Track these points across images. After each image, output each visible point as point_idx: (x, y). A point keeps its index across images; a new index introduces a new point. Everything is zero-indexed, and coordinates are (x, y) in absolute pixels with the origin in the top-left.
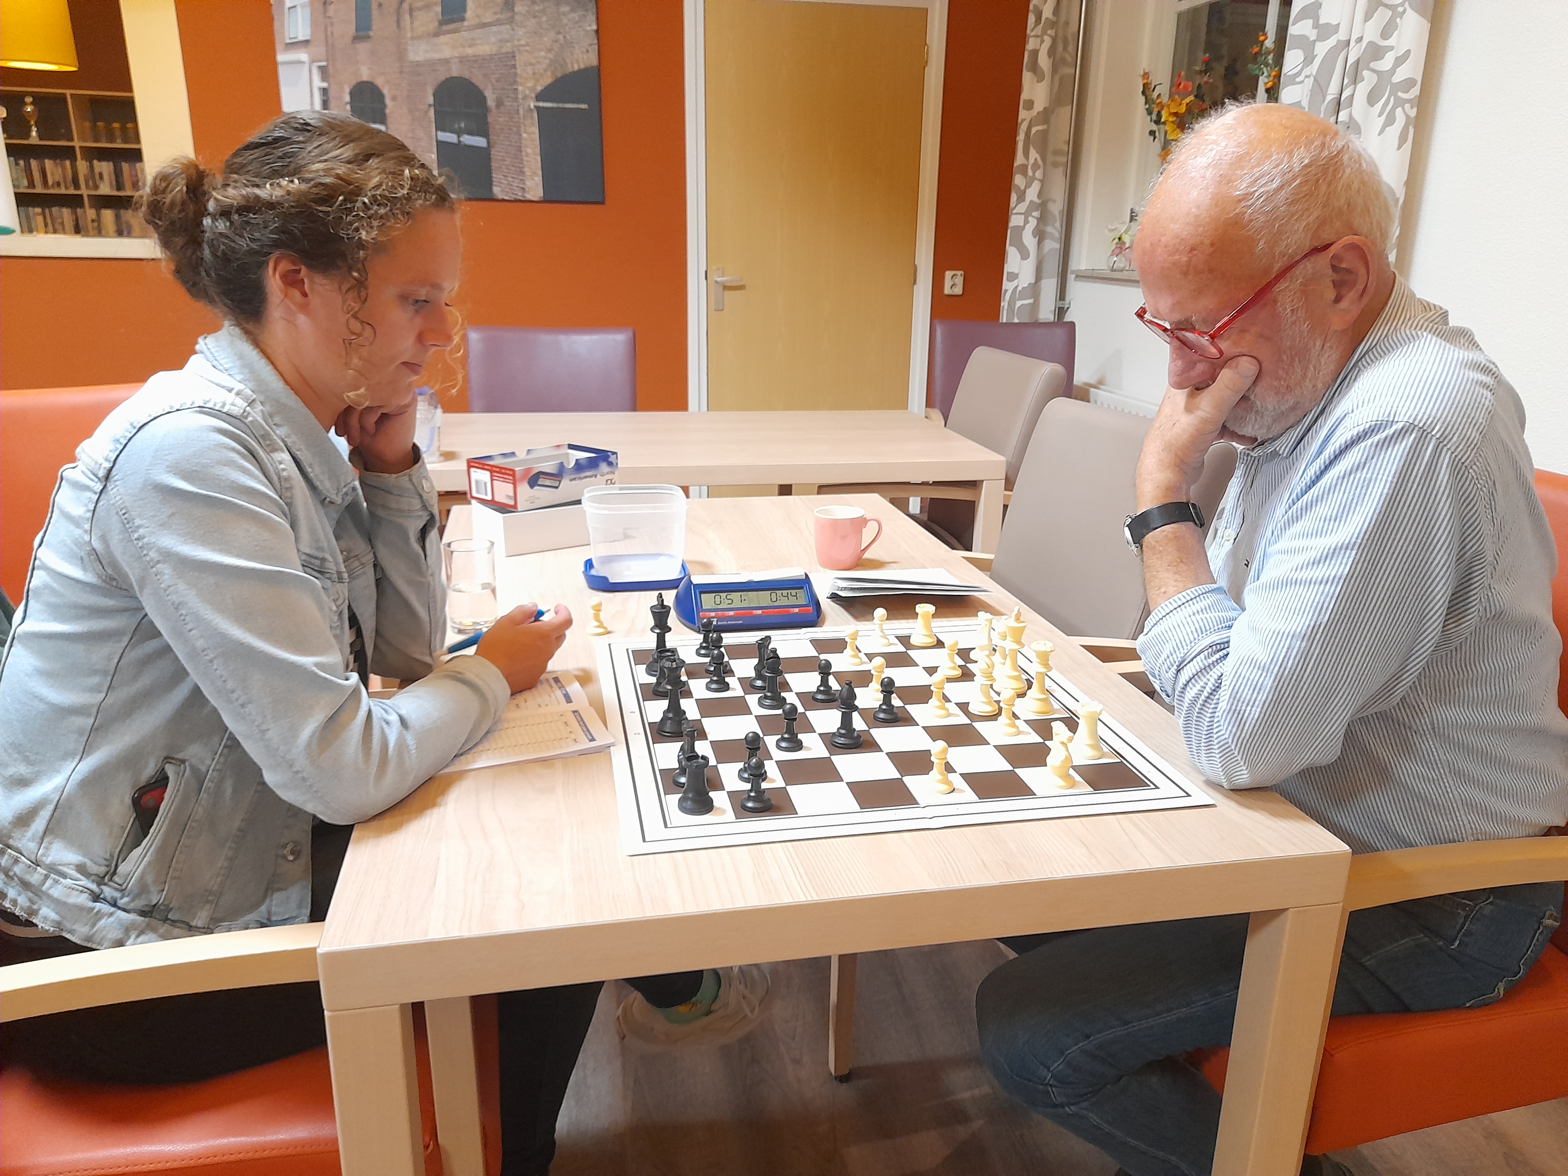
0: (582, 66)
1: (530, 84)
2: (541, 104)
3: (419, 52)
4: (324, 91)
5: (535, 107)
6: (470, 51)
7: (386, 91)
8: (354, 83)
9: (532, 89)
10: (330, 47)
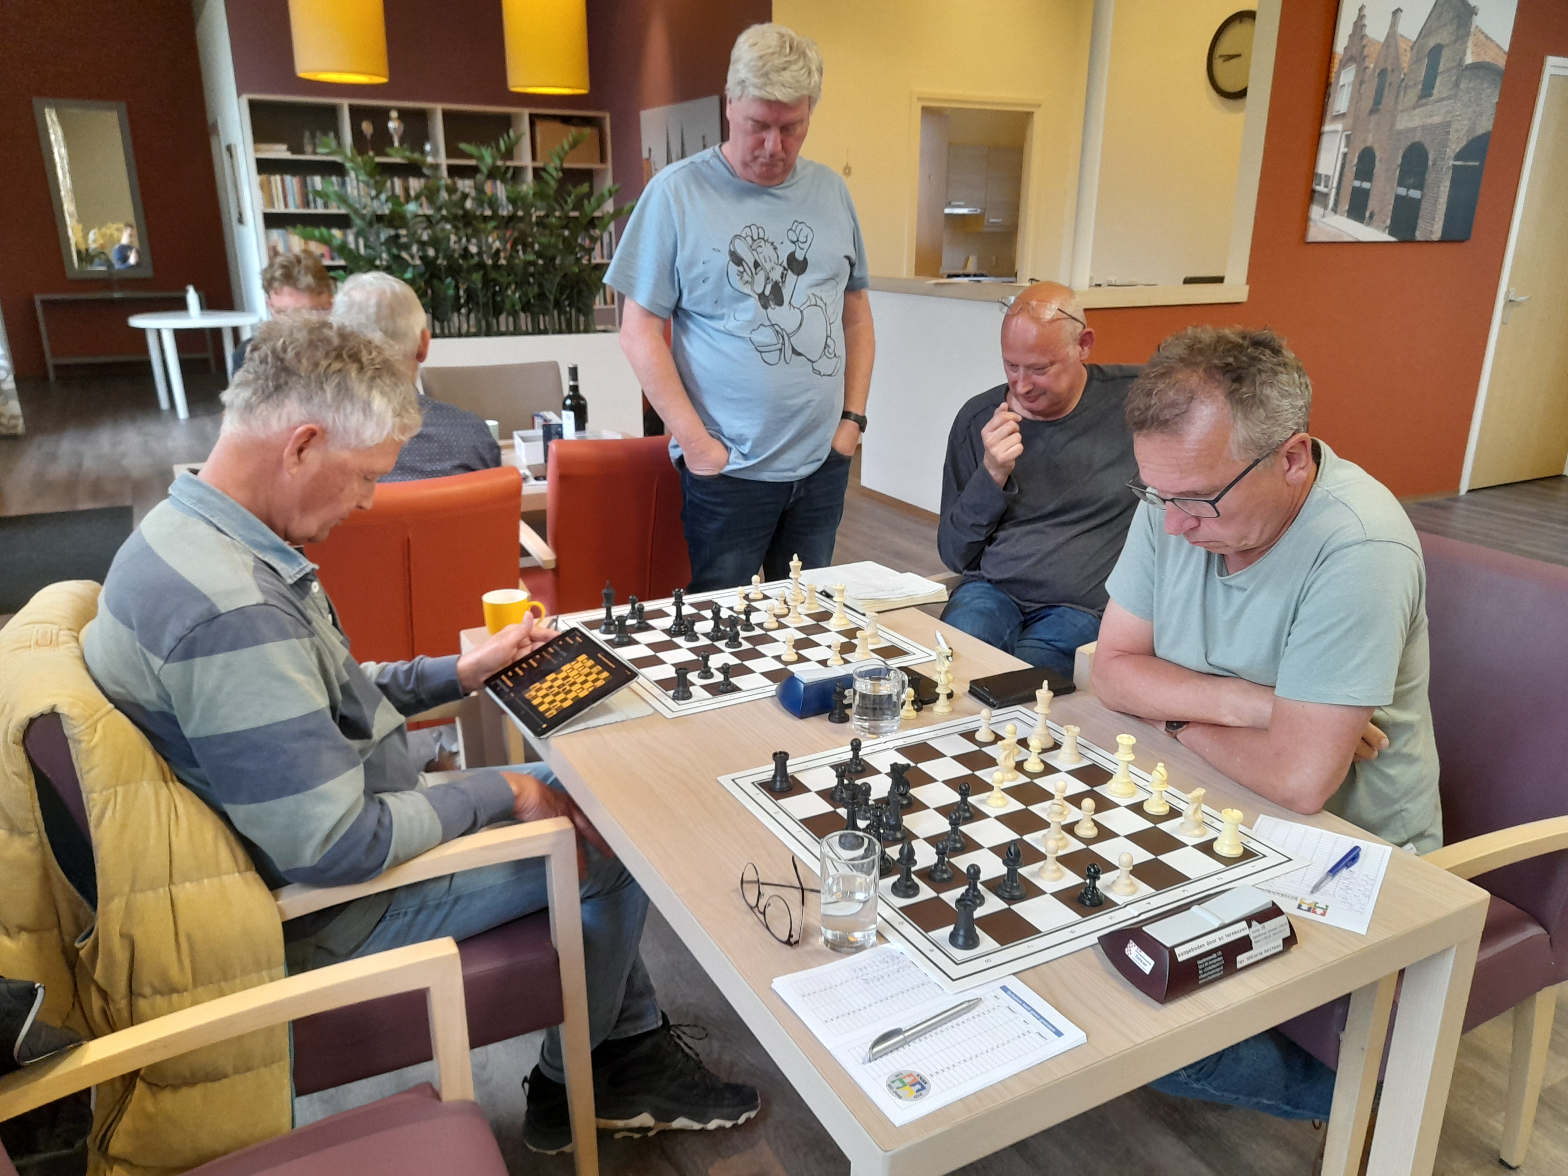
0: (1484, 132)
1: (1453, 147)
2: (1456, 163)
3: (1404, 122)
4: (1345, 155)
5: (1454, 165)
6: (1429, 121)
7: (1377, 155)
8: (1362, 147)
9: (1454, 151)
10: (1356, 118)
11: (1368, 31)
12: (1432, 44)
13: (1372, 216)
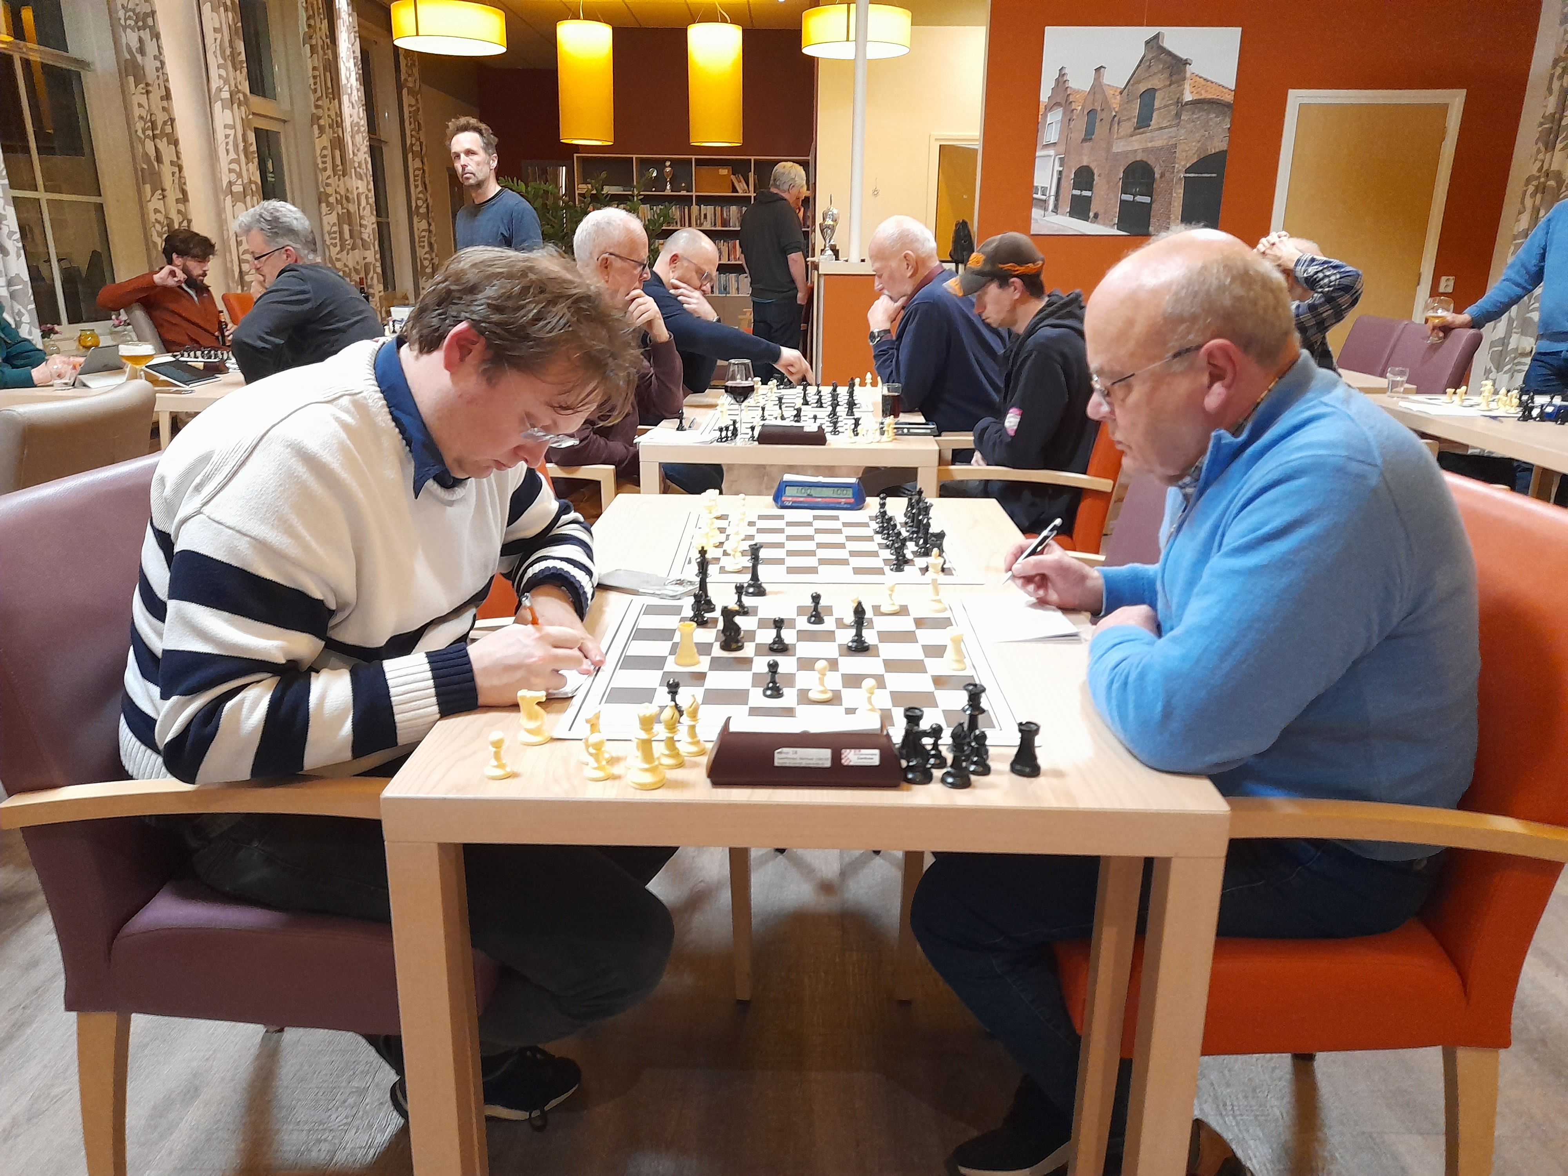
0: (1217, 151)
1: (1183, 163)
2: (1188, 175)
3: (1119, 147)
4: (1060, 172)
5: (1185, 177)
6: (1150, 145)
7: (1095, 171)
8: (1078, 166)
9: (1183, 166)
10: (1068, 146)
11: (1070, 84)
12: (1142, 88)
13: (1096, 216)
